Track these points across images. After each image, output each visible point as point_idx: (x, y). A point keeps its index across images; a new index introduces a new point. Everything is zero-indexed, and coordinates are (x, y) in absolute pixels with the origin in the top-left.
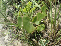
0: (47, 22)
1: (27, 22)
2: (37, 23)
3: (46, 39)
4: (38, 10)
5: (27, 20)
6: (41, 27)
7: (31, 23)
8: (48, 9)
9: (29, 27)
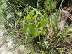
0: (48, 27)
1: (33, 28)
2: (41, 28)
3: (48, 41)
5: (33, 26)
6: (44, 31)
7: (36, 28)
8: (48, 16)
9: (35, 32)
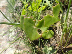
1: (30, 26)
4: (49, 9)
5: (31, 23)
6: (49, 33)
7: (35, 27)
9: (32, 32)
